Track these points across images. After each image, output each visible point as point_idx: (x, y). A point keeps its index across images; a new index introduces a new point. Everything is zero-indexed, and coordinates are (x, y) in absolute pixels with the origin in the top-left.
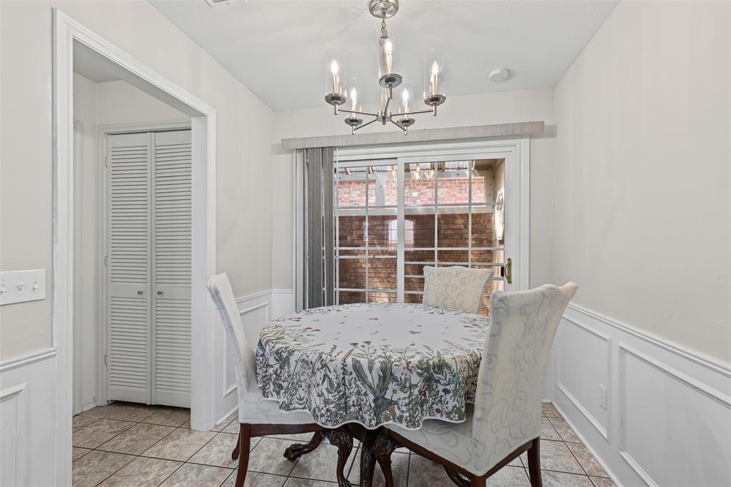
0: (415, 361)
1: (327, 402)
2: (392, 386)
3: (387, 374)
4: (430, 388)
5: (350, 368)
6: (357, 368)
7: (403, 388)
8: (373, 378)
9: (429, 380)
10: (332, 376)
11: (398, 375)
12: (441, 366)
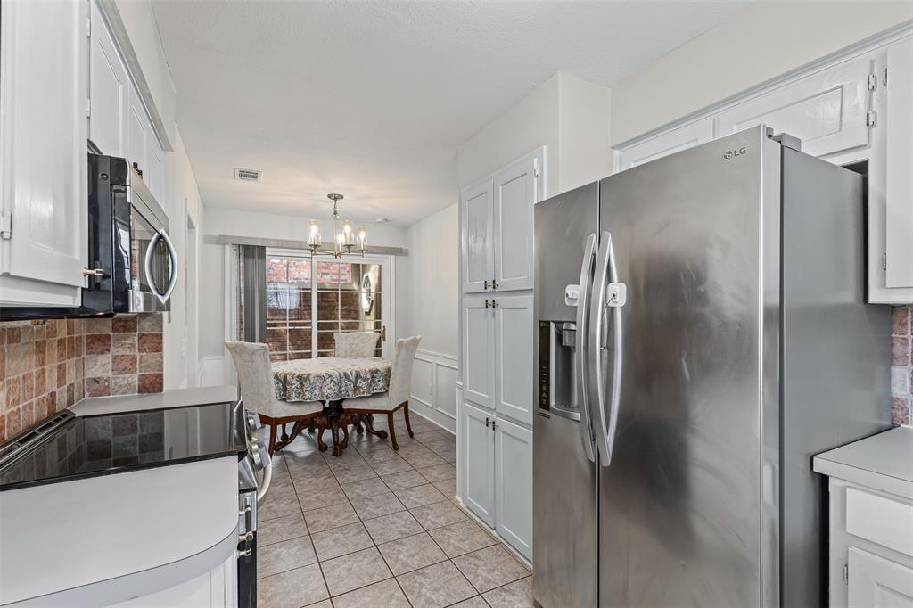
0: (367, 370)
1: (333, 390)
2: (360, 380)
3: (358, 376)
4: (373, 380)
5: (342, 375)
6: (346, 374)
7: (364, 380)
8: (353, 378)
9: (373, 377)
10: (335, 380)
11: (362, 375)
12: (377, 371)
